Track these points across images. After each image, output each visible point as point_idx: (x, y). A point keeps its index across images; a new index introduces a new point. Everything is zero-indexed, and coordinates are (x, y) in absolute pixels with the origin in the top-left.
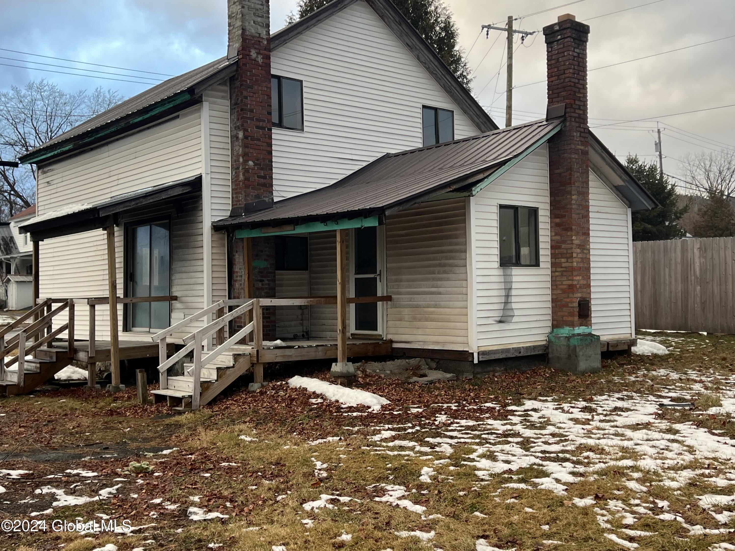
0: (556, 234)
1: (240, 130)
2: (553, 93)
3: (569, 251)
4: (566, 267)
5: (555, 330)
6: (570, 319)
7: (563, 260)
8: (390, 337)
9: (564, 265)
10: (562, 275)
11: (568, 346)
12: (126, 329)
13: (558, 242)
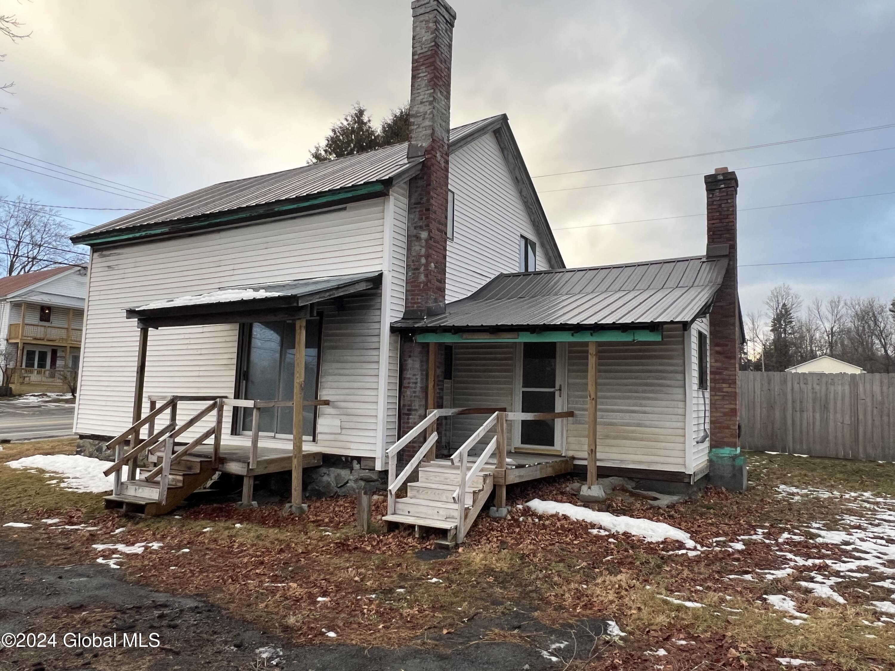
0: (716, 361)
1: (424, 230)
2: (713, 234)
3: (732, 378)
4: (727, 392)
5: (714, 450)
6: (732, 440)
7: (724, 385)
8: (570, 454)
9: (725, 390)
10: (723, 399)
11: (734, 466)
12: (234, 431)
13: (718, 368)
